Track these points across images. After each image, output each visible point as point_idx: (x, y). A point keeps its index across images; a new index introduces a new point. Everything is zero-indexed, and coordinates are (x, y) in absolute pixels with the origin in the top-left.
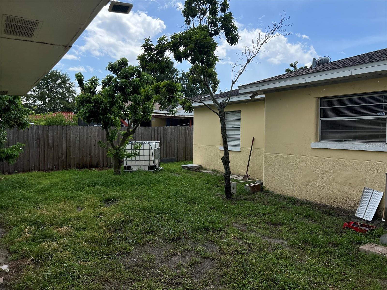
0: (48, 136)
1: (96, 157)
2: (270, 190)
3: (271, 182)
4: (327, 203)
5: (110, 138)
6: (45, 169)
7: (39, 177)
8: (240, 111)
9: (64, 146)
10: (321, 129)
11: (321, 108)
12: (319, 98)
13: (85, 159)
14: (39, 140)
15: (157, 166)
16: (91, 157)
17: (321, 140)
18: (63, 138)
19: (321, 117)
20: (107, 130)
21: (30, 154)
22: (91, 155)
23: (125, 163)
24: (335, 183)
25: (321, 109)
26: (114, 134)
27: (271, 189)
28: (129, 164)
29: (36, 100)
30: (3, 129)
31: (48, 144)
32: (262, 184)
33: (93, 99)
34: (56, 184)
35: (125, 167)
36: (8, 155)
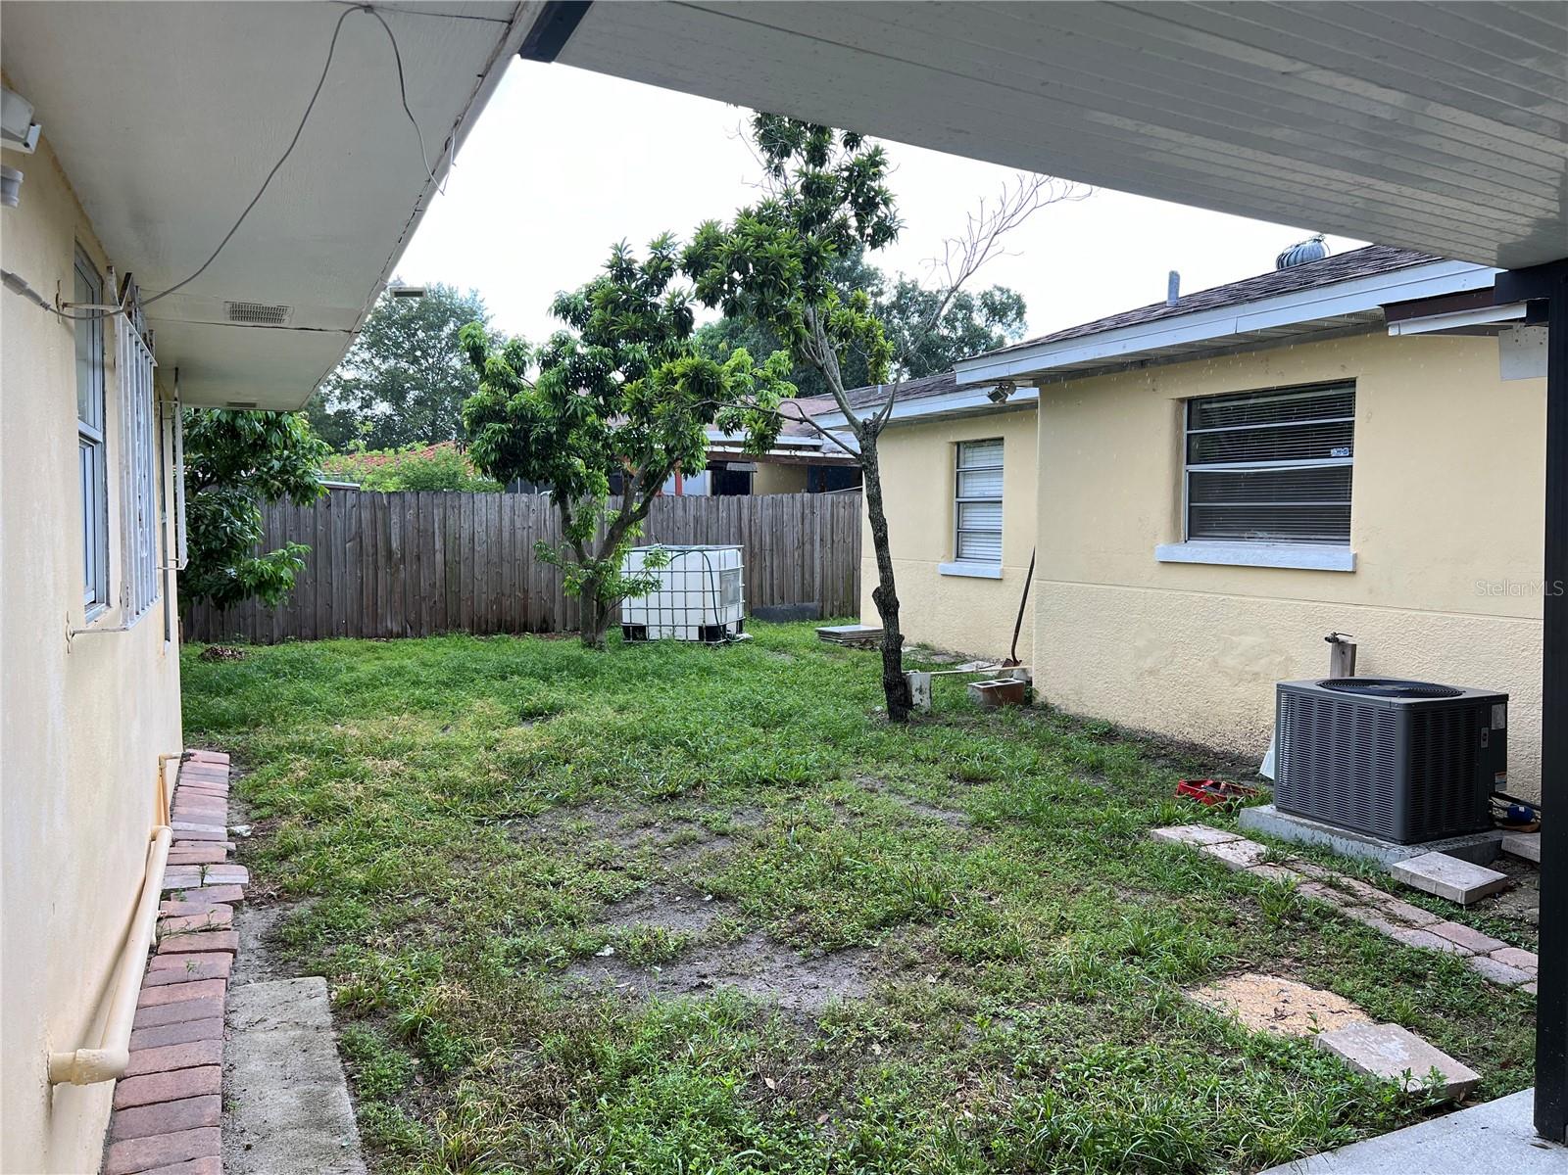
0: (387, 525)
1: (542, 599)
2: (1050, 701)
3: (1052, 674)
4: (1197, 738)
5: (575, 534)
6: (380, 632)
7: (356, 654)
8: (1002, 439)
9: (439, 557)
10: (1190, 502)
11: (1189, 432)
12: (1182, 400)
13: (506, 603)
14: (361, 538)
15: (732, 628)
16: (526, 598)
17: (1189, 536)
18: (434, 532)
19: (1192, 460)
20: (564, 508)
21: (335, 585)
22: (526, 592)
23: (626, 619)
24: (1219, 672)
25: (1188, 435)
26: (586, 522)
27: (1054, 700)
28: (639, 619)
29: (371, 398)
30: (251, 502)
31: (390, 552)
32: (1030, 683)
33: (509, 409)
34: (399, 672)
35: (626, 629)
36: (263, 580)
